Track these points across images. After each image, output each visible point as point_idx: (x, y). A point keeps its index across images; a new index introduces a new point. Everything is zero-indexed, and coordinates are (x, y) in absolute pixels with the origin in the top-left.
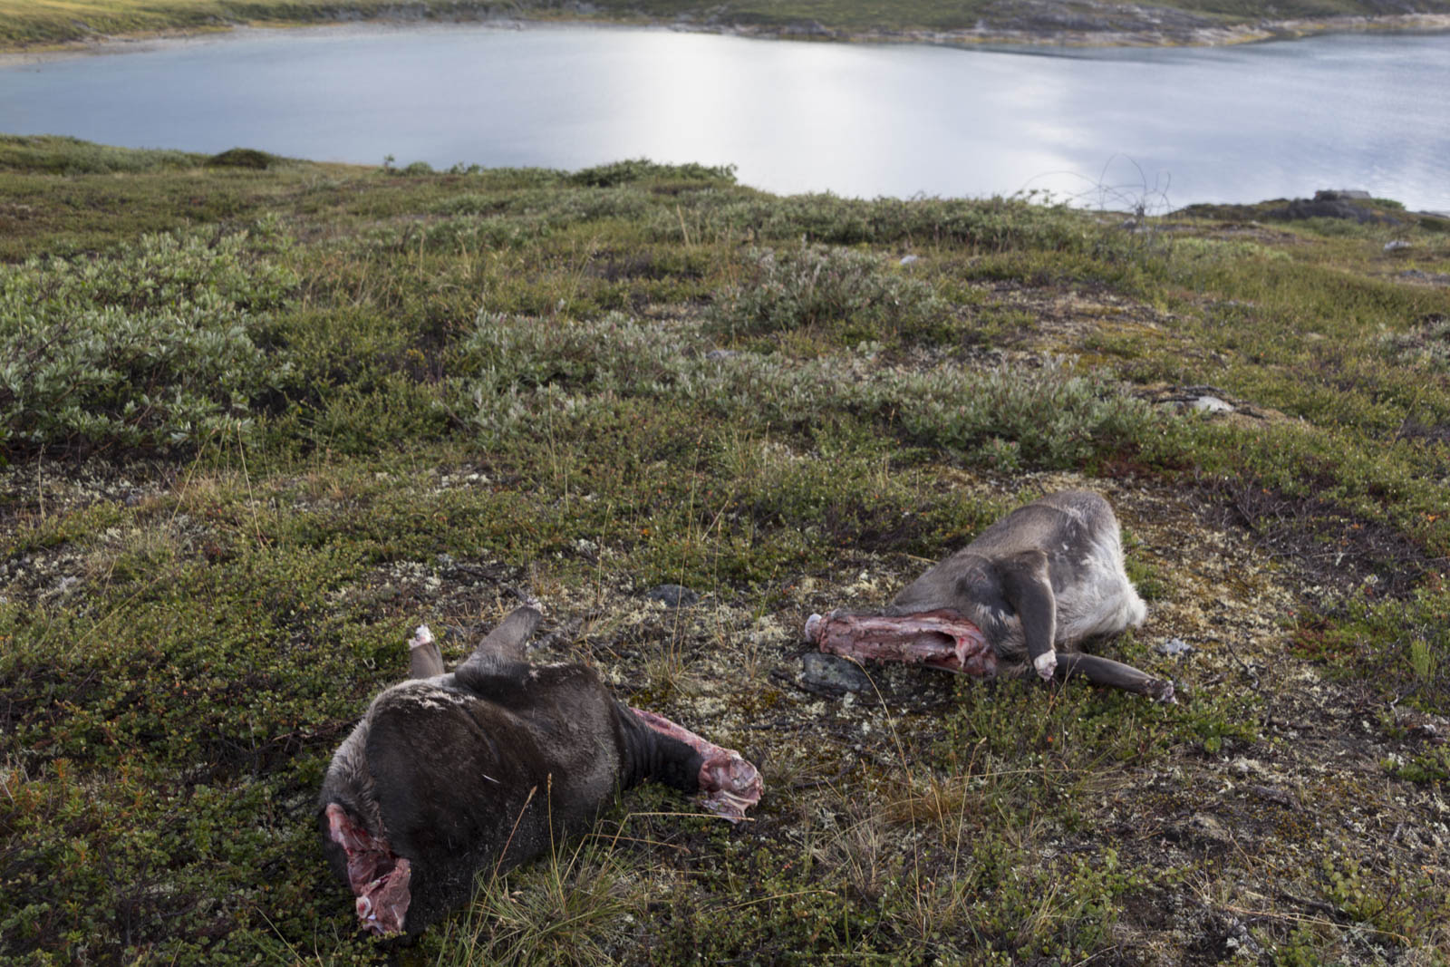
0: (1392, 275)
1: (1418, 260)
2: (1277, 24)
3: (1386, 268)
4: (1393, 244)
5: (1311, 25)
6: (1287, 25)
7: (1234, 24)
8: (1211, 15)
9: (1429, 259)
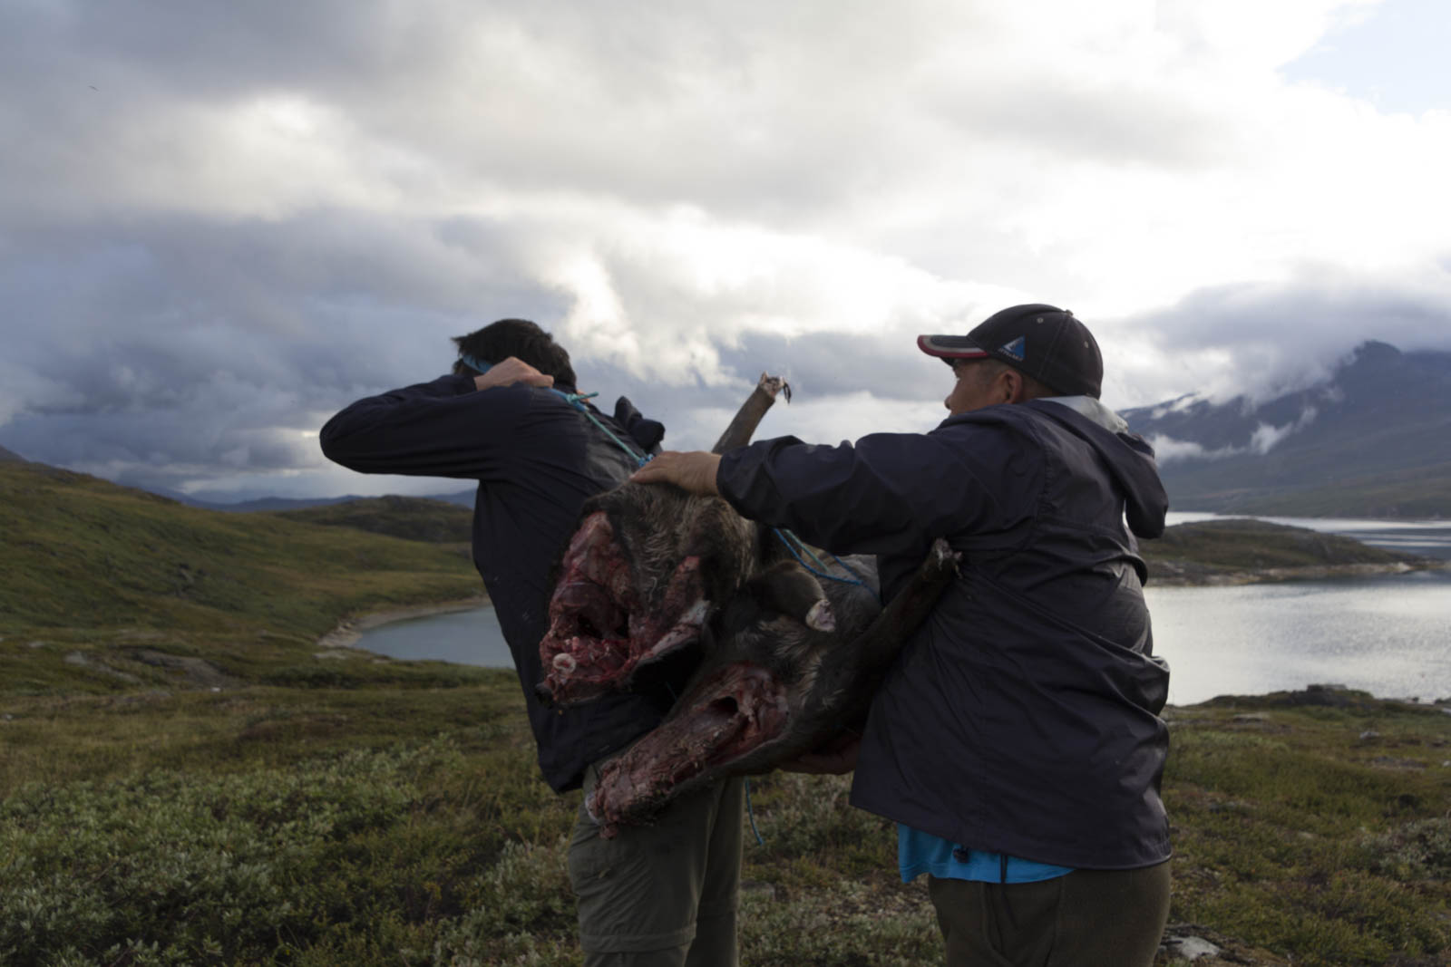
0: (1369, 760)
1: (1388, 747)
2: (1265, 572)
3: (1363, 754)
4: (1366, 734)
5: (1289, 572)
6: (1272, 572)
7: (1235, 572)
8: (1218, 567)
9: (1395, 746)
